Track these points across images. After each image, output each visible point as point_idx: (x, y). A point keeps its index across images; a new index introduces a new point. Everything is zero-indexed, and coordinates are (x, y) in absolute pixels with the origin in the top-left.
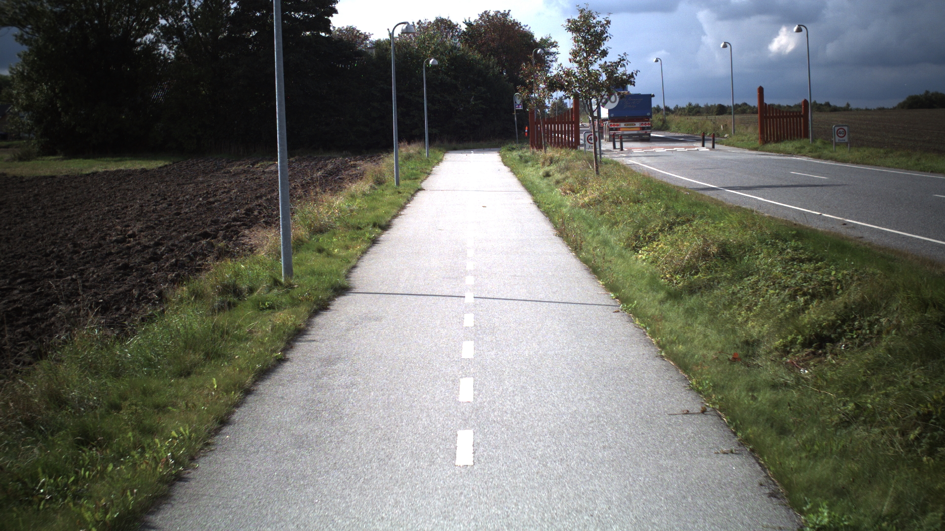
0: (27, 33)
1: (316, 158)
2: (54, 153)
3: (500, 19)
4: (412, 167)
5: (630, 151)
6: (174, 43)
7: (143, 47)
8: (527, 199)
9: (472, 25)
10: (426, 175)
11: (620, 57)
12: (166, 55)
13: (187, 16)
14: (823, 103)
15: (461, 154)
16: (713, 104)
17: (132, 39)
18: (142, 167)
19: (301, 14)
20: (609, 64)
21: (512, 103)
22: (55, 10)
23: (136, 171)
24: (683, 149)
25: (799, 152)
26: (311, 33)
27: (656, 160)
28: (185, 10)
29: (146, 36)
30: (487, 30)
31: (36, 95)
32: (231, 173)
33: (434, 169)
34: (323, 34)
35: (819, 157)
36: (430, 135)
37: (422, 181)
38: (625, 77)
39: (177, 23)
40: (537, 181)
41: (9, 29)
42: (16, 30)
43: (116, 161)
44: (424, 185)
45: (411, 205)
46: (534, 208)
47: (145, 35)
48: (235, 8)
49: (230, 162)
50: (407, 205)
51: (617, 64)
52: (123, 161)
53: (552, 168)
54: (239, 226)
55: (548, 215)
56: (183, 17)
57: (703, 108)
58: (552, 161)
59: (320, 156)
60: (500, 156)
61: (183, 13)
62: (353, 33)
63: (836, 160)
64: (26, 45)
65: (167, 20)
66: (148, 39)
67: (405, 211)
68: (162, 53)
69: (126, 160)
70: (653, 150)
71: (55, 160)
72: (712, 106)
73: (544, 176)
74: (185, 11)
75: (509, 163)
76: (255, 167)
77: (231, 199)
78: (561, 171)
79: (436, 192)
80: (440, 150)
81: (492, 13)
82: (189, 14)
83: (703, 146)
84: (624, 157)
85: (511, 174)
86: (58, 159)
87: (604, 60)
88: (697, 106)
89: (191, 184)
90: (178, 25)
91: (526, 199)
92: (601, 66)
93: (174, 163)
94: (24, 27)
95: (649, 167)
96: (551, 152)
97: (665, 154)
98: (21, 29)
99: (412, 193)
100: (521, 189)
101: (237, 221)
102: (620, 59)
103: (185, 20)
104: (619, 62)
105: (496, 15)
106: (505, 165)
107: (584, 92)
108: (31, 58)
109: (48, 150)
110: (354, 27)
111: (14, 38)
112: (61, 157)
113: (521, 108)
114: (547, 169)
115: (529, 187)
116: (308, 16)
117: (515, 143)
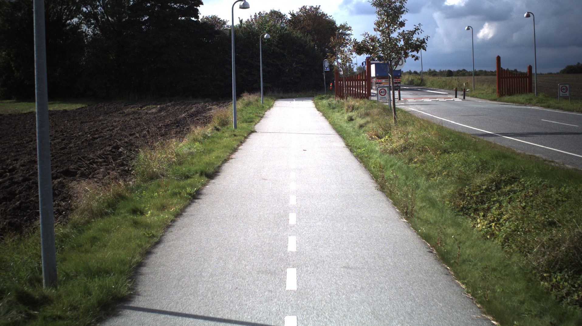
1: (186, 103)
2: (10, 98)
3: (313, 11)
4: (250, 112)
5: (405, 101)
6: (92, 24)
7: (71, 27)
9: (295, 15)
10: (260, 118)
11: (415, 27)
12: (87, 32)
13: (101, 6)
14: (513, 70)
15: (286, 102)
16: (445, 70)
17: (64, 21)
18: (65, 108)
19: (178, 5)
20: (407, 32)
21: (322, 66)
23: (59, 111)
24: (443, 100)
25: (530, 103)
26: (185, 18)
27: (428, 108)
29: (74, 19)
30: (304, 19)
32: (124, 113)
33: (266, 113)
34: (193, 19)
35: (549, 107)
36: (264, 87)
38: (418, 43)
39: (93, 10)
40: (345, 125)
44: (256, 127)
45: (243, 147)
46: (347, 152)
47: (72, 18)
49: (126, 106)
50: (240, 148)
51: (413, 32)
52: (54, 104)
53: (353, 114)
56: (98, 6)
57: (438, 72)
58: (353, 108)
59: (189, 102)
60: (314, 103)
61: (98, 3)
62: (215, 20)
65: (87, 8)
66: (75, 22)
67: (236, 154)
68: (84, 30)
70: (422, 100)
71: (10, 103)
72: (443, 71)
73: (349, 120)
74: (100, 2)
75: (321, 109)
76: (143, 109)
78: (362, 116)
79: (265, 134)
80: (272, 99)
81: (308, 8)
82: (102, 4)
83: (456, 97)
84: (402, 105)
85: (323, 118)
87: (402, 29)
88: (435, 71)
90: (94, 12)
91: (339, 143)
92: (400, 34)
93: (88, 106)
95: (426, 113)
96: (352, 102)
97: (431, 104)
99: (246, 135)
100: (332, 132)
102: (415, 28)
103: (99, 8)
104: (415, 31)
105: (311, 9)
106: (318, 110)
107: (386, 55)
110: (216, 16)
112: (15, 100)
113: (328, 70)
114: (350, 114)
115: (339, 130)
116: (183, 6)
117: (324, 94)
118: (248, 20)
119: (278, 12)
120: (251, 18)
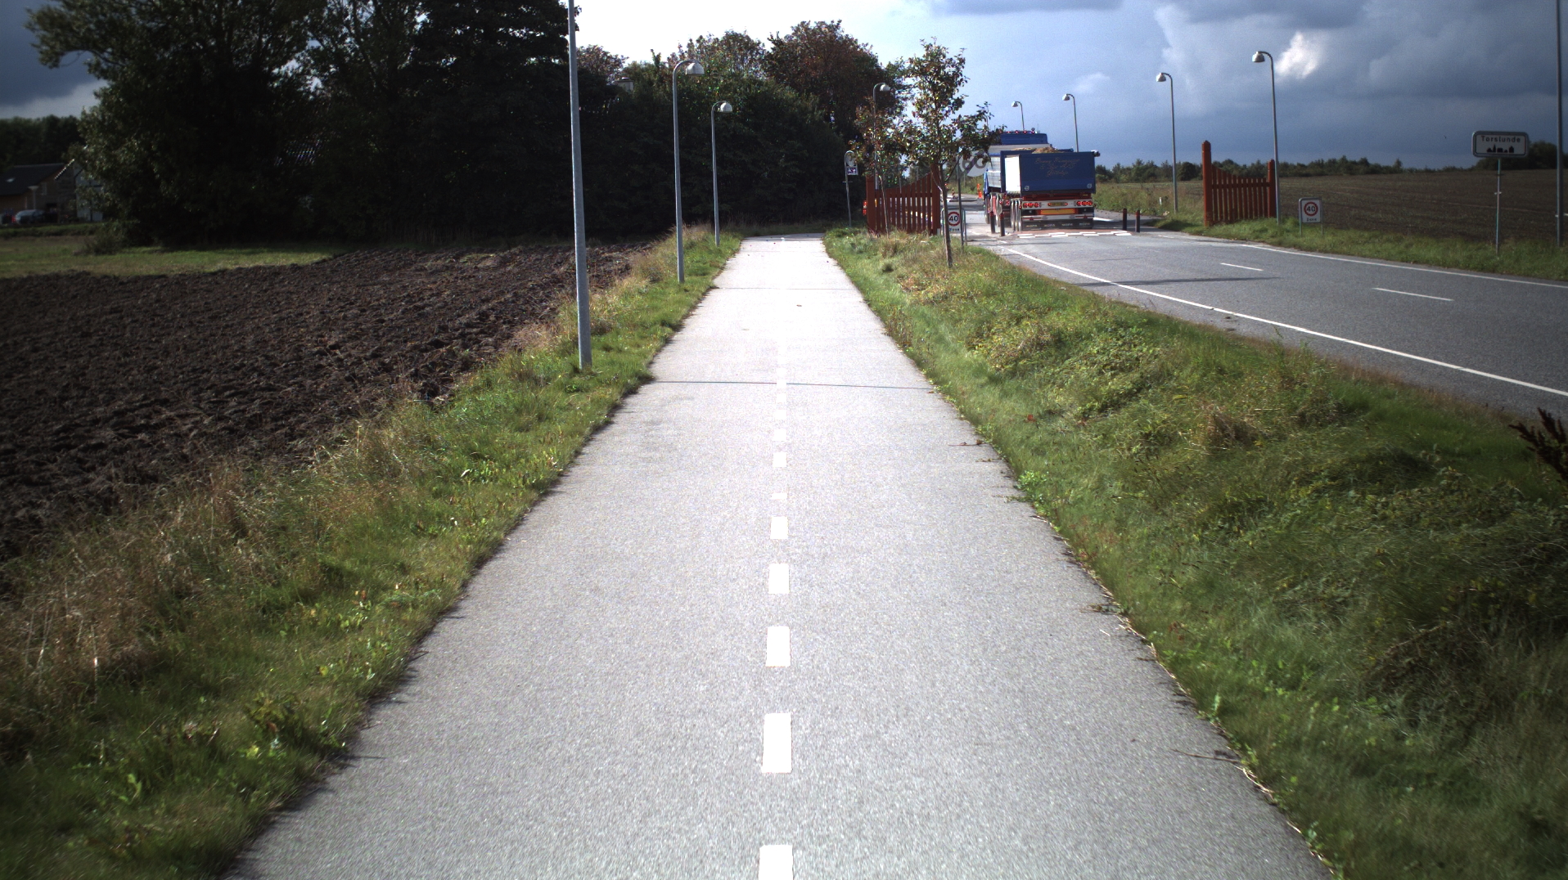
0: (106, 60)
1: (548, 249)
2: (147, 242)
3: (825, 34)
4: (698, 258)
5: (1014, 237)
6: (331, 75)
7: (283, 81)
8: (856, 297)
9: (782, 43)
10: (718, 270)
11: (979, 109)
12: (318, 93)
13: (351, 35)
15: (765, 243)
17: (265, 69)
18: (290, 262)
19: (524, 31)
21: (841, 165)
22: (148, 25)
23: (282, 267)
26: (538, 59)
27: (1047, 248)
28: (347, 24)
29: (286, 65)
30: (805, 51)
31: (122, 155)
32: (426, 269)
33: (728, 262)
34: (556, 61)
36: (720, 213)
37: (714, 278)
38: (986, 135)
39: (335, 46)
40: (872, 276)
41: (79, 54)
42: (88, 56)
43: (248, 254)
44: (716, 282)
45: (705, 303)
47: (284, 62)
48: (424, 23)
49: (420, 255)
50: (699, 305)
51: (976, 117)
52: (258, 253)
53: (895, 261)
54: (477, 334)
55: (880, 313)
56: (344, 36)
58: (896, 250)
59: (554, 246)
60: (824, 243)
61: (345, 30)
62: (598, 56)
63: (1300, 248)
64: (106, 78)
65: (321, 41)
66: (290, 69)
67: (697, 311)
68: (312, 90)
69: (263, 252)
70: (1050, 234)
71: (151, 252)
73: (884, 271)
74: (349, 28)
75: (837, 253)
76: (461, 261)
77: (446, 304)
78: (907, 263)
79: (733, 290)
80: (735, 237)
82: (353, 31)
83: (1125, 228)
85: (837, 269)
86: (156, 251)
89: (375, 284)
90: (337, 49)
93: (335, 257)
94: (103, 51)
96: (895, 237)
98: (95, 54)
99: (703, 291)
100: (850, 286)
101: (473, 327)
102: (980, 111)
103: (348, 40)
104: (979, 115)
105: (819, 28)
108: (114, 99)
109: (139, 238)
110: (599, 46)
111: (87, 68)
112: (159, 248)
113: (855, 173)
114: (887, 261)
115: (861, 284)
116: (534, 35)
117: (847, 225)
118: (673, 55)
119: (741, 36)
120: (681, 51)
